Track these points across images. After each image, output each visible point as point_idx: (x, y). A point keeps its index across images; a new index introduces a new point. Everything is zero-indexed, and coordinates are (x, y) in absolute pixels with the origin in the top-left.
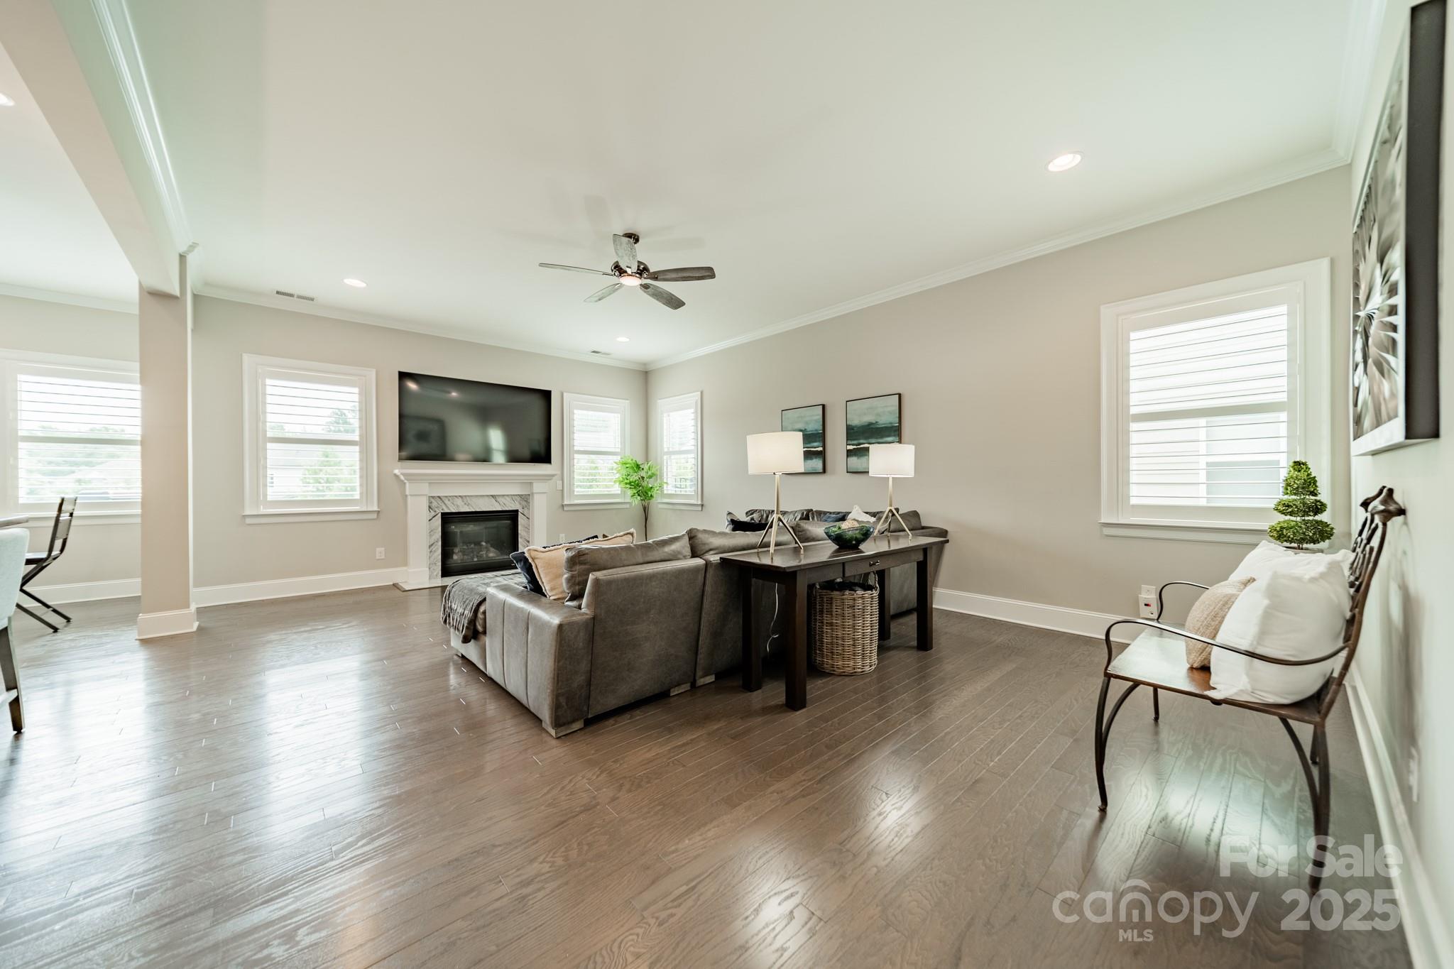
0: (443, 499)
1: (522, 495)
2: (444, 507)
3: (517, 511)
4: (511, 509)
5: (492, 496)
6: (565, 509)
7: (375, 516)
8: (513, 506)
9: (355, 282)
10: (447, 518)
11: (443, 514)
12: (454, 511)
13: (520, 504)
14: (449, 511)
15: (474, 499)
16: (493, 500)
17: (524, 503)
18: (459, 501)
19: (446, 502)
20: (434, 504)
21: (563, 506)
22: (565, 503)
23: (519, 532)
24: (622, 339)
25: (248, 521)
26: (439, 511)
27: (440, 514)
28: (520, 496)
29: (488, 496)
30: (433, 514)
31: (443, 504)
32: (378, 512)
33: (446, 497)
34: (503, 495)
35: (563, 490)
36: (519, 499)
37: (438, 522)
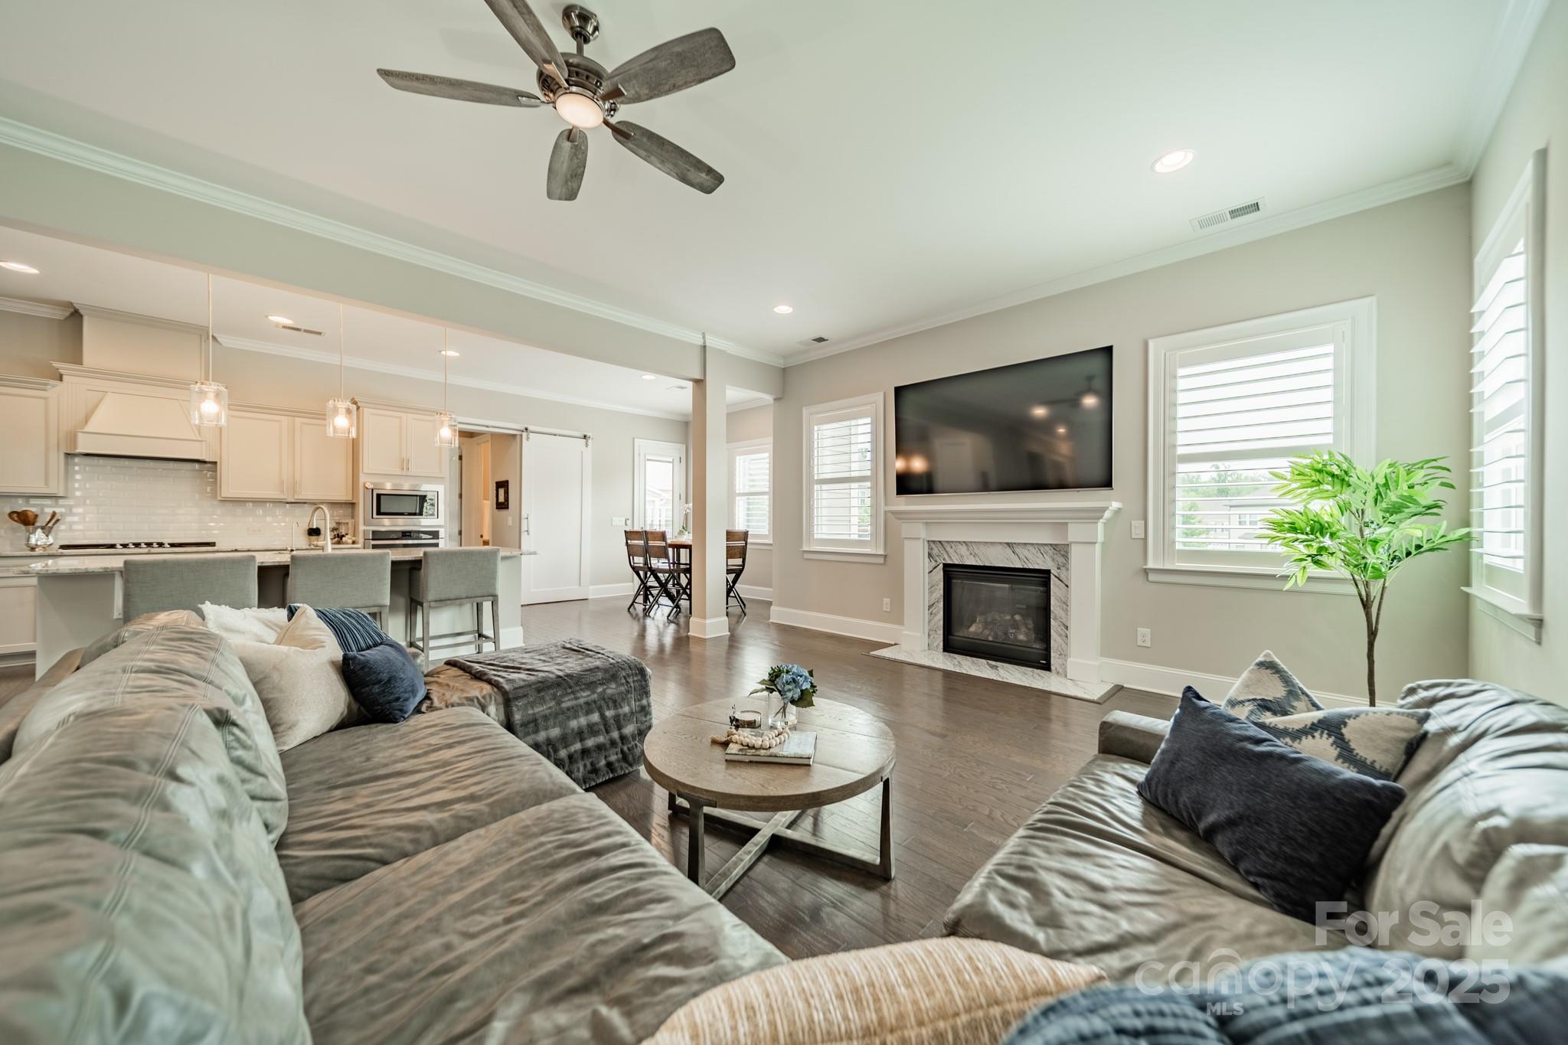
0: (945, 544)
1: (1056, 545)
2: (946, 557)
3: (1048, 572)
4: (1037, 567)
5: (1008, 544)
6: (1152, 577)
7: (881, 560)
8: (1039, 561)
9: (784, 309)
10: (951, 572)
11: (945, 565)
12: (957, 563)
13: (1053, 560)
14: (951, 562)
15: (982, 548)
16: (1009, 551)
17: (1061, 560)
18: (963, 549)
19: (948, 548)
20: (935, 551)
21: (1146, 572)
22: (1151, 565)
23: (1052, 608)
24: (1174, 161)
25: (807, 556)
26: (941, 561)
27: (941, 565)
28: (1054, 546)
29: (1001, 543)
30: (934, 564)
31: (944, 553)
32: (886, 556)
33: (948, 542)
34: (1025, 544)
35: (1145, 539)
36: (1051, 552)
37: (939, 575)
